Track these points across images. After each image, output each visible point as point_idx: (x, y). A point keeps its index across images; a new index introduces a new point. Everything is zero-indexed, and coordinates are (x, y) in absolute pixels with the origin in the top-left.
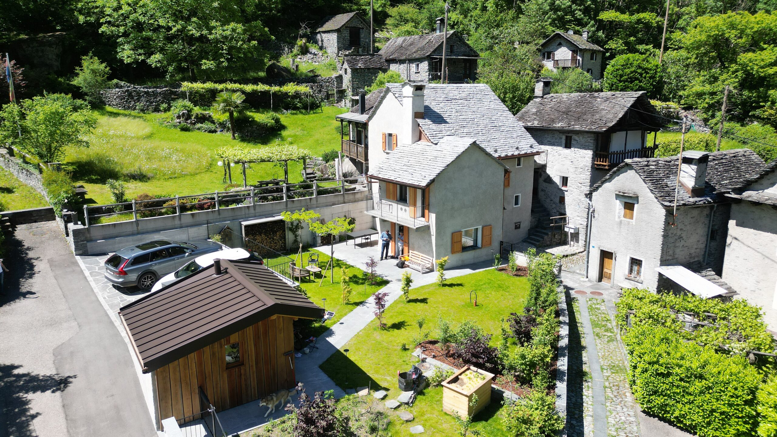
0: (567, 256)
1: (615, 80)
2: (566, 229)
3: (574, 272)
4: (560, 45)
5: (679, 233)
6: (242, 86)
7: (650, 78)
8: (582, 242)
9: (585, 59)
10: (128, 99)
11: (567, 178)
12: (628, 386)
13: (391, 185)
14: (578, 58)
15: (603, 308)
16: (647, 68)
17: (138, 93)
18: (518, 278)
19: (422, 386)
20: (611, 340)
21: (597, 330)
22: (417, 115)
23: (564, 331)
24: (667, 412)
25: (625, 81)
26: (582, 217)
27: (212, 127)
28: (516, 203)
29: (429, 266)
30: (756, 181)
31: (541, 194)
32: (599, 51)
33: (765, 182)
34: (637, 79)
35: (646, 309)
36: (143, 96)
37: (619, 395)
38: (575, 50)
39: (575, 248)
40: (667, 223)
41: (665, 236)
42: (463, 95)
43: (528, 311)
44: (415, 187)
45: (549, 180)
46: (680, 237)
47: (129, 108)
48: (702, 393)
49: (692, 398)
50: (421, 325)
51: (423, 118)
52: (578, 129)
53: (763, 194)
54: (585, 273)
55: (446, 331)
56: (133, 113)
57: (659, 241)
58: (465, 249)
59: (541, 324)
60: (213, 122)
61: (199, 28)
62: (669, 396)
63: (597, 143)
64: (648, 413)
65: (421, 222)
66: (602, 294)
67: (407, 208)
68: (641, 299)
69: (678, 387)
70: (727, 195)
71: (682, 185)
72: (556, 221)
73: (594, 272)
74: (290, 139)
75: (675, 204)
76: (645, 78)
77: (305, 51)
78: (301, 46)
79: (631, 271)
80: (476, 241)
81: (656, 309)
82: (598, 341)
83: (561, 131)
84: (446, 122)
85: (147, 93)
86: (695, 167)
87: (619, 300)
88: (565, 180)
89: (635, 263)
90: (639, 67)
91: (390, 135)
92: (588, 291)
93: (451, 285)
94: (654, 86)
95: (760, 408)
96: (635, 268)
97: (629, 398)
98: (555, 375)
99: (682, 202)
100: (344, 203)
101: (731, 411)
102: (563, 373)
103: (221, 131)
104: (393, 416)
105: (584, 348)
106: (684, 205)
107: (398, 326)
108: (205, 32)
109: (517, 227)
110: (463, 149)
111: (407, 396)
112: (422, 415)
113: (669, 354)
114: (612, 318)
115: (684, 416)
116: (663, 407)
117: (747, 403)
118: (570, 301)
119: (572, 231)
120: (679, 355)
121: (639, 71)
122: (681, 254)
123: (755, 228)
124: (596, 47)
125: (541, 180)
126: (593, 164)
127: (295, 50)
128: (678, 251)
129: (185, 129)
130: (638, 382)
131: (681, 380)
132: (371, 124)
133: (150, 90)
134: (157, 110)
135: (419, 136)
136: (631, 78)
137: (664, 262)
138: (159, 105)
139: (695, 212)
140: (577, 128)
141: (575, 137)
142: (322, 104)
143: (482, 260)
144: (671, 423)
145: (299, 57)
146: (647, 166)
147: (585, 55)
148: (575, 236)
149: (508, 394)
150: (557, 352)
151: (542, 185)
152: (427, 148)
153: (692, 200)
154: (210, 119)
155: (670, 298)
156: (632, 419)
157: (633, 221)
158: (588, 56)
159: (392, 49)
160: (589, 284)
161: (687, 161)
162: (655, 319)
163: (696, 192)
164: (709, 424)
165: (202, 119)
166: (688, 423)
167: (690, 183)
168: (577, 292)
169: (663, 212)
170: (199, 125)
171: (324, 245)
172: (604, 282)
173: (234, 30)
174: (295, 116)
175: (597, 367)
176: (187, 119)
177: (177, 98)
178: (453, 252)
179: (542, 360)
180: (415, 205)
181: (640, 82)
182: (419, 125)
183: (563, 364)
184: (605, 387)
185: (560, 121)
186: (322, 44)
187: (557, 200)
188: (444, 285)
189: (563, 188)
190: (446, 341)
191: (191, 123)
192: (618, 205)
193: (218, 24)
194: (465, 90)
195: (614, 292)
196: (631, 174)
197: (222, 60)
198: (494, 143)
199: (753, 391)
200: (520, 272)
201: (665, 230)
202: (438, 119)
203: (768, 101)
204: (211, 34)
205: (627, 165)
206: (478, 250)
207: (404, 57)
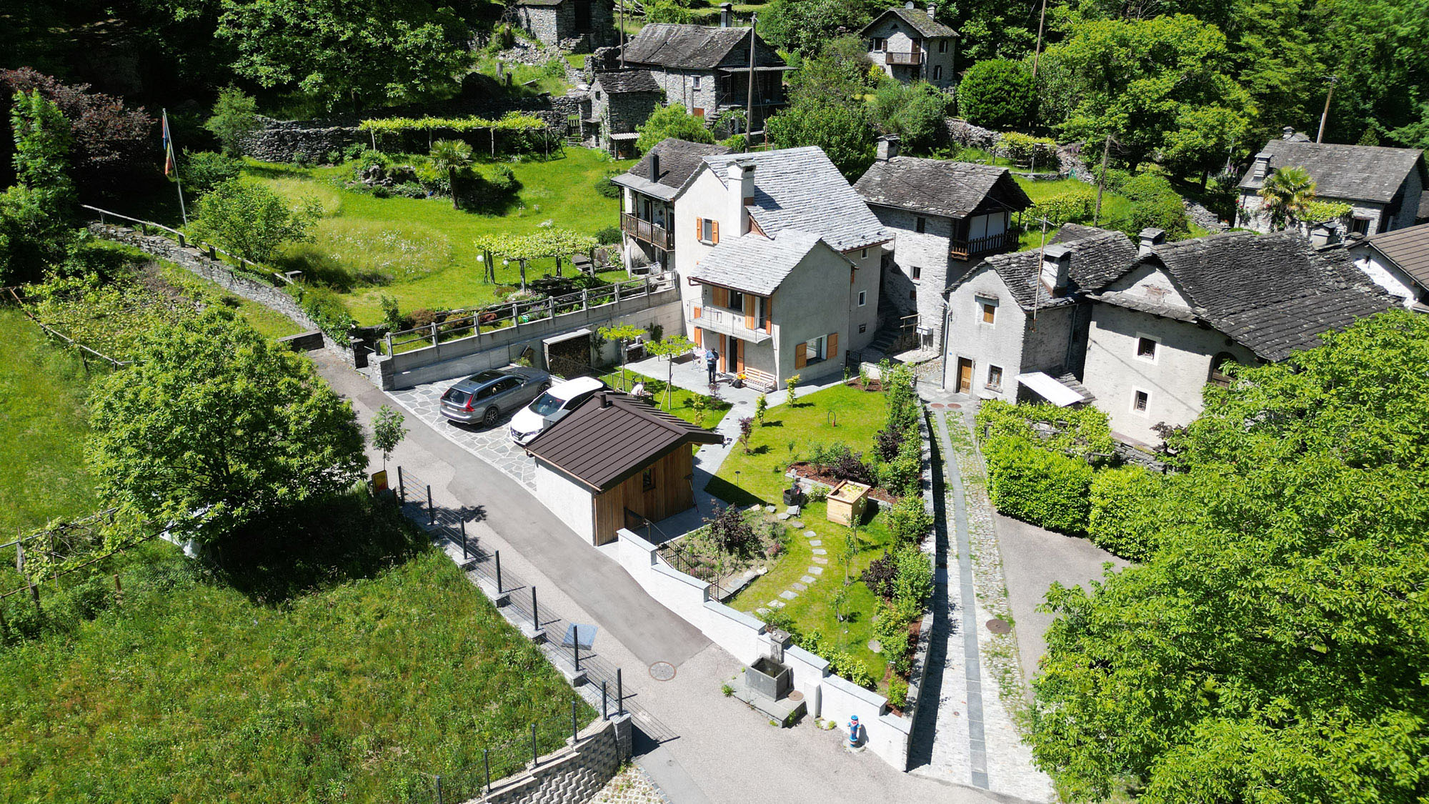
0: (920, 363)
1: (975, 101)
2: (919, 331)
3: (929, 383)
4: (895, 29)
5: (1040, 337)
6: (450, 122)
7: (1021, 98)
8: (936, 345)
9: (932, 51)
10: (279, 146)
11: (919, 269)
12: (985, 493)
13: (720, 290)
14: (922, 50)
15: (961, 421)
16: (1017, 84)
17: (294, 137)
18: (871, 394)
19: (803, 501)
20: (970, 453)
21: (956, 444)
22: (747, 201)
23: (926, 446)
24: (1018, 510)
25: (987, 103)
26: (936, 316)
27: (419, 189)
28: (861, 303)
29: (772, 384)
30: (1116, 281)
31: (887, 286)
32: (952, 37)
33: (1123, 282)
34: (1003, 99)
35: (1002, 421)
36: (301, 140)
37: (979, 500)
38: (917, 38)
39: (928, 353)
40: (1027, 328)
41: (1026, 342)
42: (794, 166)
43: (893, 428)
44: (753, 295)
45: (897, 269)
46: (1042, 342)
47: (281, 160)
48: (1047, 490)
49: (1038, 495)
50: (791, 448)
51: (754, 205)
52: (933, 213)
53: (1122, 295)
54: (941, 383)
55: (819, 451)
56: (292, 167)
57: (1019, 347)
58: (810, 362)
59: (908, 439)
60: (417, 181)
61: (377, 33)
62: (1021, 496)
63: (955, 229)
64: (1002, 513)
65: (761, 335)
66: (960, 406)
67: (743, 318)
68: (999, 411)
69: (1027, 487)
70: (1087, 296)
71: (1044, 285)
72: (907, 321)
73: (951, 382)
74: (536, 207)
75: (1034, 308)
76: (1014, 97)
77: (508, 42)
78: (503, 35)
79: (991, 380)
80: (819, 352)
81: (1013, 419)
82: (958, 455)
83: (912, 213)
84: (780, 208)
85: (307, 136)
86: (1056, 266)
87: (978, 412)
88: (917, 272)
89: (995, 371)
90: (1006, 82)
91: (708, 221)
92: (946, 403)
93: (802, 406)
94: (1025, 109)
95: (1091, 499)
96: (995, 376)
97: (987, 503)
98: (923, 485)
99: (1043, 305)
100: (650, 307)
101: (1069, 503)
102: (928, 483)
103: (432, 195)
104: (786, 525)
105: (943, 462)
106: (1045, 308)
107: (762, 450)
108: (388, 40)
109: (862, 330)
110: (809, 249)
111: (794, 509)
112: (811, 523)
113: (1020, 459)
114: (971, 431)
115: (1032, 512)
116: (1015, 505)
117: (1081, 495)
118: (928, 415)
119: (925, 333)
120: (1029, 459)
121: (1007, 87)
122: (1042, 359)
123: (1114, 331)
124: (947, 31)
125: (888, 270)
126: (950, 254)
127: (494, 41)
128: (1039, 356)
129: (381, 195)
130: (994, 486)
131: (1030, 480)
132: (677, 204)
133: (311, 131)
134: (323, 161)
135: (749, 225)
136: (995, 98)
137: (1025, 369)
138: (325, 153)
139: (1057, 314)
140: (932, 210)
141: (928, 220)
142: (562, 142)
143: (827, 373)
144: (1021, 519)
145: (502, 53)
146: (1008, 264)
147: (932, 45)
148: (929, 339)
149: (881, 503)
150: (924, 466)
151: (890, 276)
152: (763, 244)
153: (1053, 301)
154: (412, 176)
155: (1027, 407)
156: (990, 519)
157: (993, 325)
158: (935, 46)
159: (650, 46)
160: (946, 396)
161: (1049, 259)
162: (1011, 429)
163: (1058, 292)
164: (1052, 515)
165: (402, 177)
166: (1035, 517)
167: (1052, 283)
168: (934, 405)
169: (1024, 316)
170: (399, 187)
171: (630, 362)
172: (962, 393)
173: (431, 35)
174: (528, 165)
175: (956, 479)
176: (380, 178)
177: (351, 142)
178: (797, 367)
179: (911, 471)
180: (753, 315)
181: (1008, 103)
182: (749, 214)
183: (928, 475)
184: (965, 495)
185: (912, 198)
186: (529, 26)
187: (908, 295)
188: (795, 406)
189: (914, 281)
190: (816, 462)
191: (387, 185)
192: (978, 308)
193: (406, 26)
194: (795, 158)
195: (973, 403)
196: (991, 273)
197: (416, 82)
198: (836, 233)
199: (1087, 485)
200: (872, 386)
201: (1026, 335)
202: (769, 203)
203: (1163, 145)
204: (397, 42)
205: (987, 263)
206: (823, 363)
207: (673, 65)
